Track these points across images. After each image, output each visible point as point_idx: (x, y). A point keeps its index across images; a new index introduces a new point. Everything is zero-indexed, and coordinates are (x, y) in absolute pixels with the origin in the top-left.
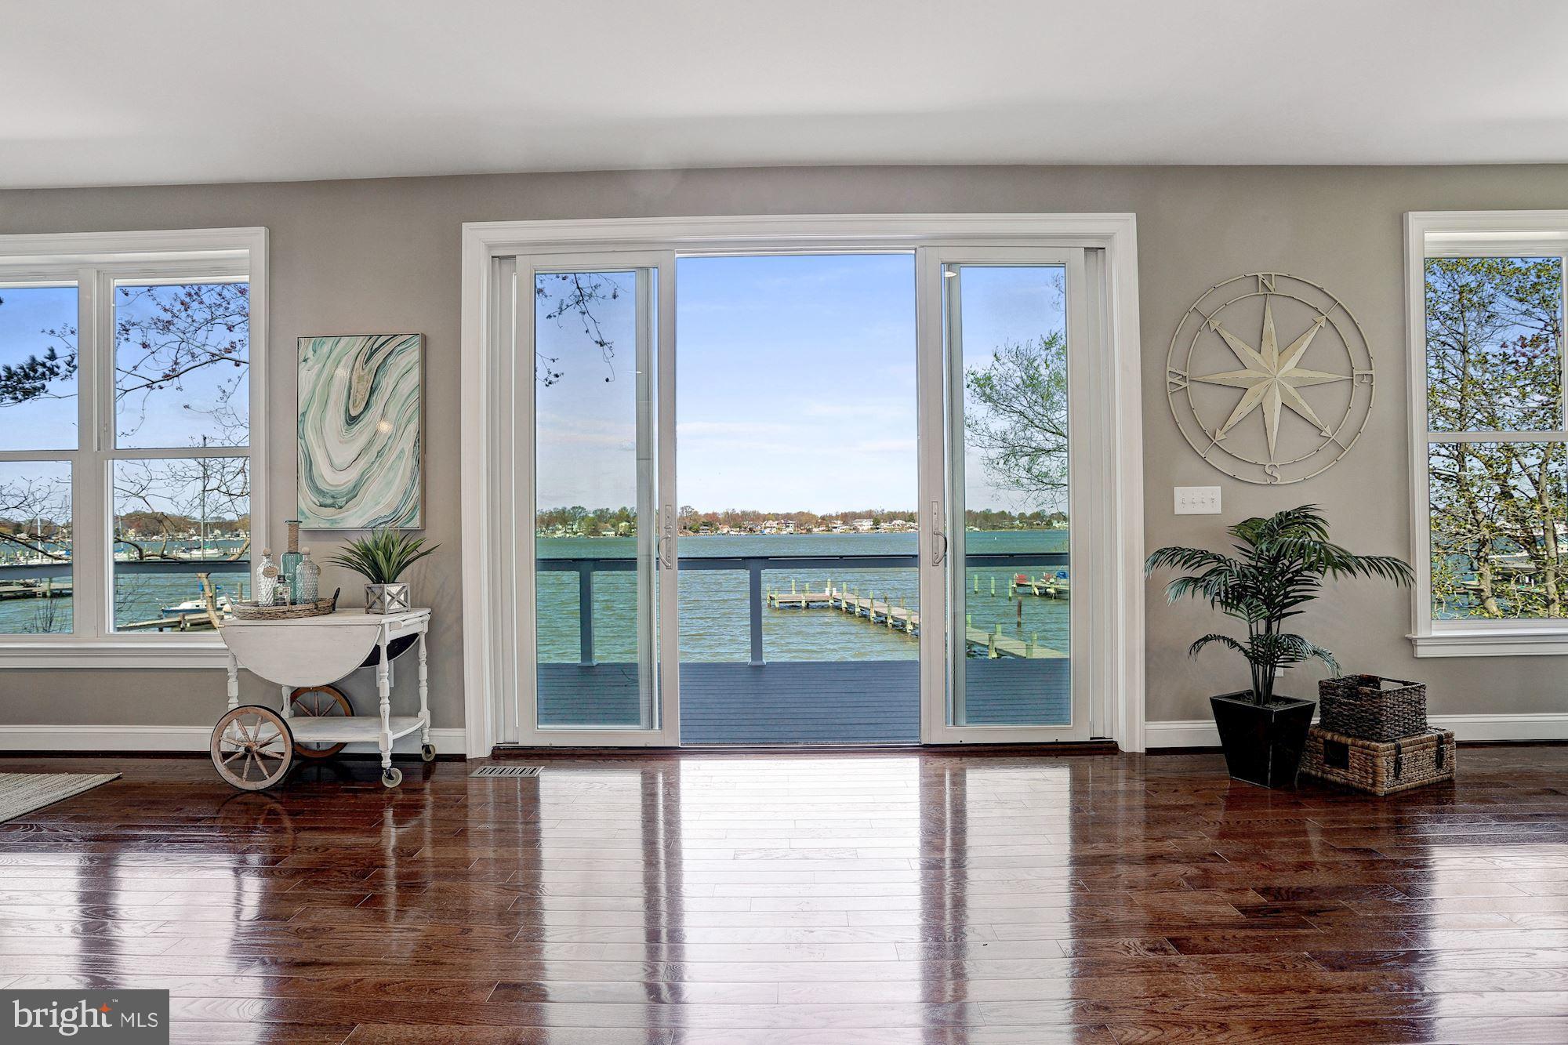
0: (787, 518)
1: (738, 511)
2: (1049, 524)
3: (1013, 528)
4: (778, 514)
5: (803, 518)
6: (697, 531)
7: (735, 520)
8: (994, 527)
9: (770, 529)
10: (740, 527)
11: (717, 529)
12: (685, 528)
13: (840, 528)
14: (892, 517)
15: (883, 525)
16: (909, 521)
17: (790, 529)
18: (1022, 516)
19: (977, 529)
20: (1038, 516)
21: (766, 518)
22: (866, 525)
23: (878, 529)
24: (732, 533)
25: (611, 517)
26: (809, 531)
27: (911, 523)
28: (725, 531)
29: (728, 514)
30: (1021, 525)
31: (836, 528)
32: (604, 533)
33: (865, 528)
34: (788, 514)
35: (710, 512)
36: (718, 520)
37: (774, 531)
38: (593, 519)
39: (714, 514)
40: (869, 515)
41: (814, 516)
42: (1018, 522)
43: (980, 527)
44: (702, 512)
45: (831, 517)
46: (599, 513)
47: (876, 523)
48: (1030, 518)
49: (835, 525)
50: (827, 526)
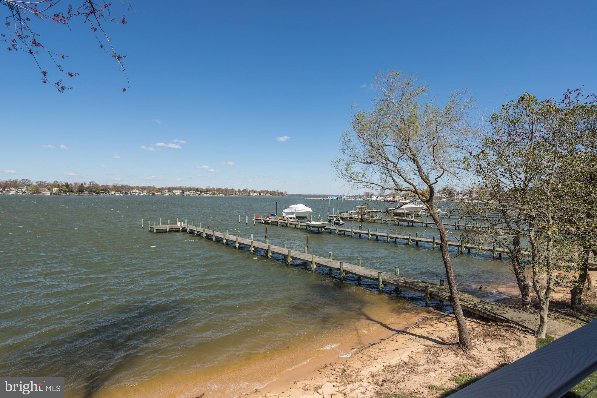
0: (143, 188)
1: (119, 184)
2: (249, 194)
3: (236, 195)
4: (139, 187)
5: (151, 189)
6: (98, 193)
7: (117, 189)
8: (229, 194)
9: (136, 192)
10: (120, 192)
11: (109, 192)
12: (91, 191)
13: (167, 193)
14: (189, 189)
15: (186, 193)
16: (196, 191)
17: (145, 193)
18: (239, 191)
19: (223, 195)
20: (244, 191)
21: (133, 188)
22: (178, 193)
23: (183, 194)
24: (116, 194)
25: (47, 185)
26: (154, 194)
27: (197, 192)
28: (113, 193)
29: (114, 186)
30: (239, 194)
32: (43, 193)
33: (178, 194)
34: (144, 187)
35: (105, 185)
36: (109, 188)
37: (137, 194)
38: (36, 186)
39: (107, 186)
40: (179, 188)
41: (156, 188)
43: (224, 194)
44: (100, 185)
45: (163, 188)
46: (40, 183)
47: (183, 192)
48: (242, 191)
49: (165, 192)
50: (162, 192)
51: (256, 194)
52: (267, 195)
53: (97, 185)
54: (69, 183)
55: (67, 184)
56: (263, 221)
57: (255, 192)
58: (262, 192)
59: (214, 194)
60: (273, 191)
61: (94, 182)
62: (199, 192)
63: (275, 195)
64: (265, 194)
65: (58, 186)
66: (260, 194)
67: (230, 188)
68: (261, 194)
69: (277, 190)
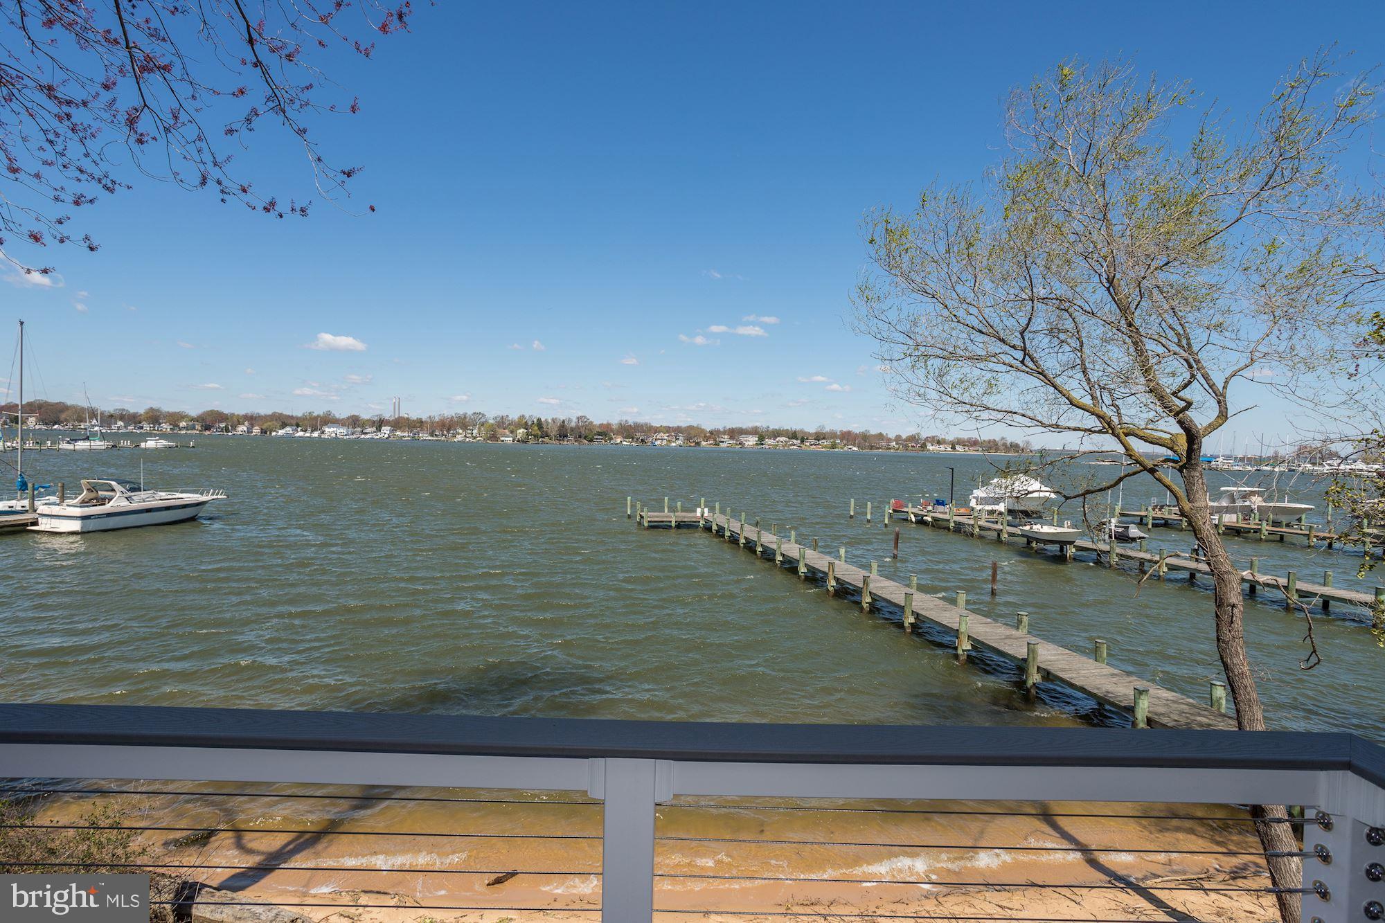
0: (676, 431)
1: (631, 422)
2: (924, 446)
3: (890, 449)
4: (669, 427)
5: (693, 432)
6: (591, 441)
7: (629, 431)
8: (871, 448)
9: (661, 441)
10: (633, 438)
11: (611, 439)
12: (580, 437)
13: (727, 442)
14: (776, 434)
15: (769, 441)
16: (792, 438)
17: (680, 442)
18: (898, 438)
19: (855, 449)
20: (913, 438)
21: (657, 430)
22: (751, 441)
23: (762, 444)
24: (625, 443)
25: (509, 424)
26: (698, 444)
27: (795, 441)
28: (618, 441)
29: (622, 424)
30: (897, 446)
31: (723, 442)
32: (502, 439)
33: (751, 443)
34: (678, 427)
35: (605, 422)
36: (612, 430)
37: (664, 442)
38: (493, 425)
39: (609, 425)
40: (754, 431)
41: (703, 431)
42: (894, 443)
43: (858, 447)
44: (597, 422)
45: (718, 431)
46: (498, 419)
47: (761, 439)
48: (906, 440)
49: (722, 440)
50: (715, 440)
51: (942, 448)
52: (972, 452)
53: (591, 422)
54: (543, 420)
55: (539, 420)
56: (912, 516)
57: (939, 443)
58: (960, 442)
59: (833, 446)
60: (990, 441)
61: (585, 417)
62: (799, 441)
63: (997, 450)
64: (967, 448)
65: (526, 426)
66: (953, 448)
67: (873, 432)
68: (957, 447)
69: (1003, 438)
